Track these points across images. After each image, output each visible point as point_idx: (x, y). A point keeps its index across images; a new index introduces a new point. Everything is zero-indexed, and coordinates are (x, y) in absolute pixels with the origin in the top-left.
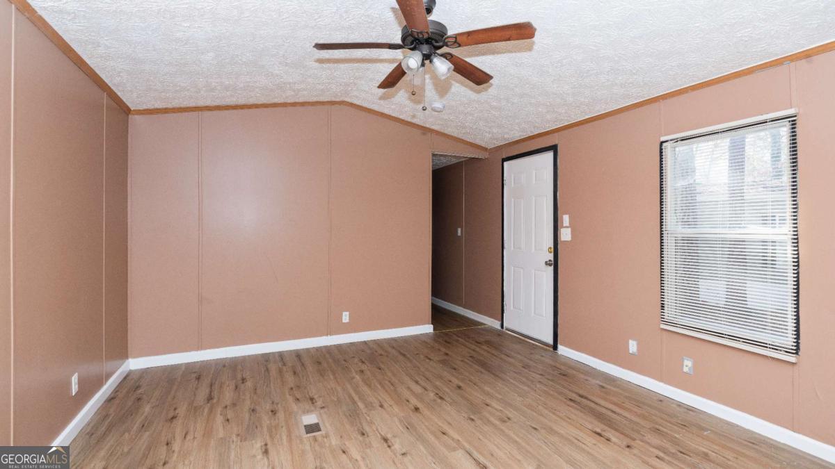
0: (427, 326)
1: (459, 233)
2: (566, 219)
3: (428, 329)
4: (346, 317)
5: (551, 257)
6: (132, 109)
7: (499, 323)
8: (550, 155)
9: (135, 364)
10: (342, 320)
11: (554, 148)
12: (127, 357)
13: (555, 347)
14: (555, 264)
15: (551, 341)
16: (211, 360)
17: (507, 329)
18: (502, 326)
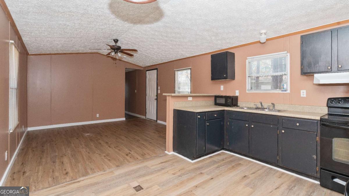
0: (123, 118)
1: (136, 92)
2: (159, 88)
3: (124, 119)
4: (98, 115)
5: (156, 97)
6: (29, 54)
7: (145, 117)
8: (156, 70)
9: (30, 129)
10: (96, 116)
11: (157, 69)
12: (27, 127)
13: (157, 121)
14: (157, 99)
15: (156, 120)
16: (55, 128)
17: (147, 118)
18: (146, 118)
